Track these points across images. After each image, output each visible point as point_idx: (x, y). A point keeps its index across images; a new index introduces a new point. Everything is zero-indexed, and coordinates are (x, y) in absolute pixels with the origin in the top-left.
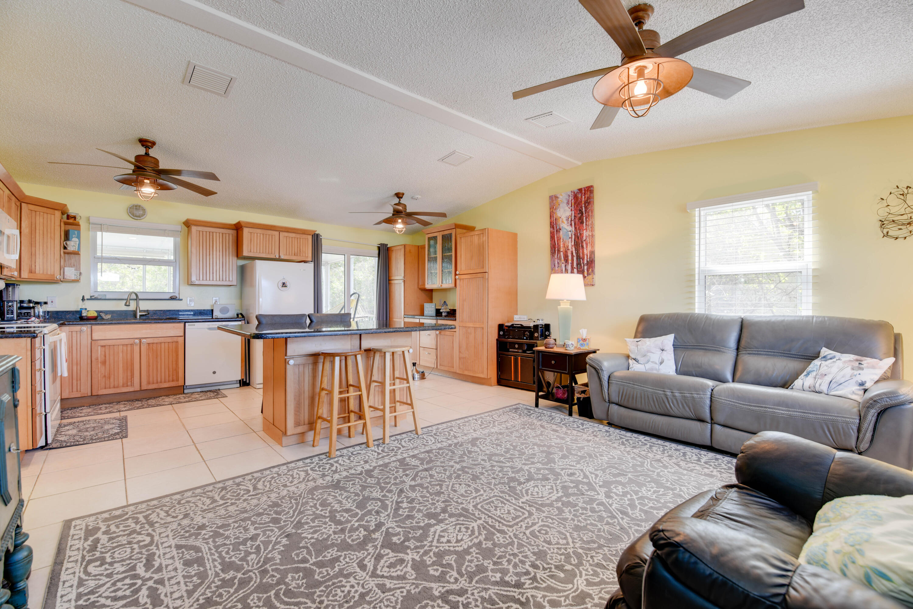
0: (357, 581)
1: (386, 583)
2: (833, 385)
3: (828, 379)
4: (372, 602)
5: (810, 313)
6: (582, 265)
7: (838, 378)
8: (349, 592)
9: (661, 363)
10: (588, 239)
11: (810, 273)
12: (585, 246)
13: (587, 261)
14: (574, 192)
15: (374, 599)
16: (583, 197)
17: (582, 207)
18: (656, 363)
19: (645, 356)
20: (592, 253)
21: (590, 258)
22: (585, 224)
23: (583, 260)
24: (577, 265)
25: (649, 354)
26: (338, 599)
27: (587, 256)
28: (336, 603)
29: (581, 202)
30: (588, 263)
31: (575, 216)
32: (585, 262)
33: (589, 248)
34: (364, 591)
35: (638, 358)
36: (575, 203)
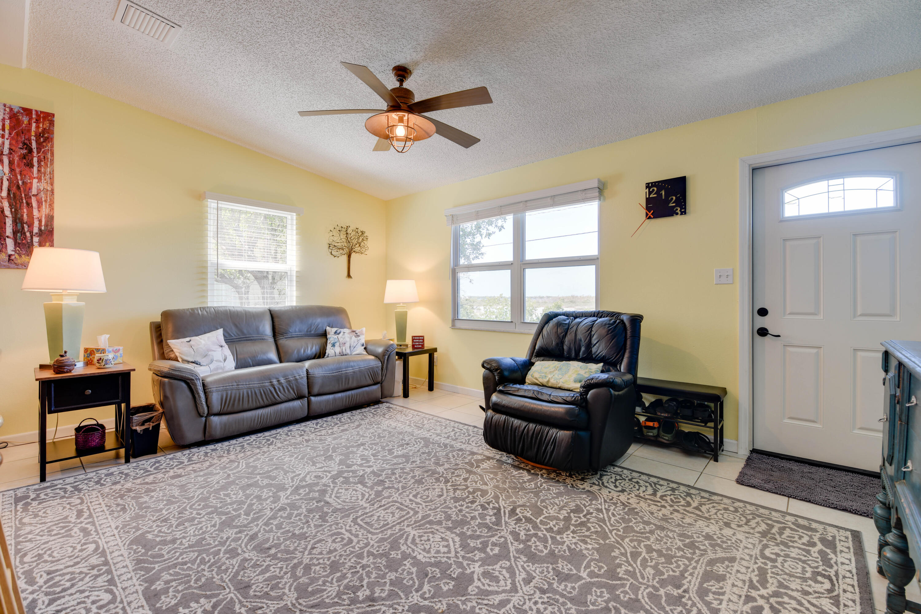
0: (527, 601)
1: (521, 579)
2: (352, 348)
3: (347, 345)
4: (548, 583)
5: (294, 304)
6: (28, 234)
7: (352, 344)
8: (543, 603)
9: (225, 360)
10: (42, 195)
11: (294, 274)
12: (34, 204)
13: (40, 230)
14: (11, 109)
15: (544, 582)
16: (34, 125)
17: (30, 140)
18: (221, 362)
19: (206, 356)
20: (50, 219)
21: (46, 225)
22: (35, 169)
23: (31, 225)
24: (15, 233)
25: (210, 353)
26: (556, 609)
27: (40, 221)
28: (562, 609)
29: (29, 130)
30: (41, 233)
31: (10, 149)
32: (36, 230)
33: (45, 210)
34: (538, 592)
35: (198, 359)
36: (12, 129)
